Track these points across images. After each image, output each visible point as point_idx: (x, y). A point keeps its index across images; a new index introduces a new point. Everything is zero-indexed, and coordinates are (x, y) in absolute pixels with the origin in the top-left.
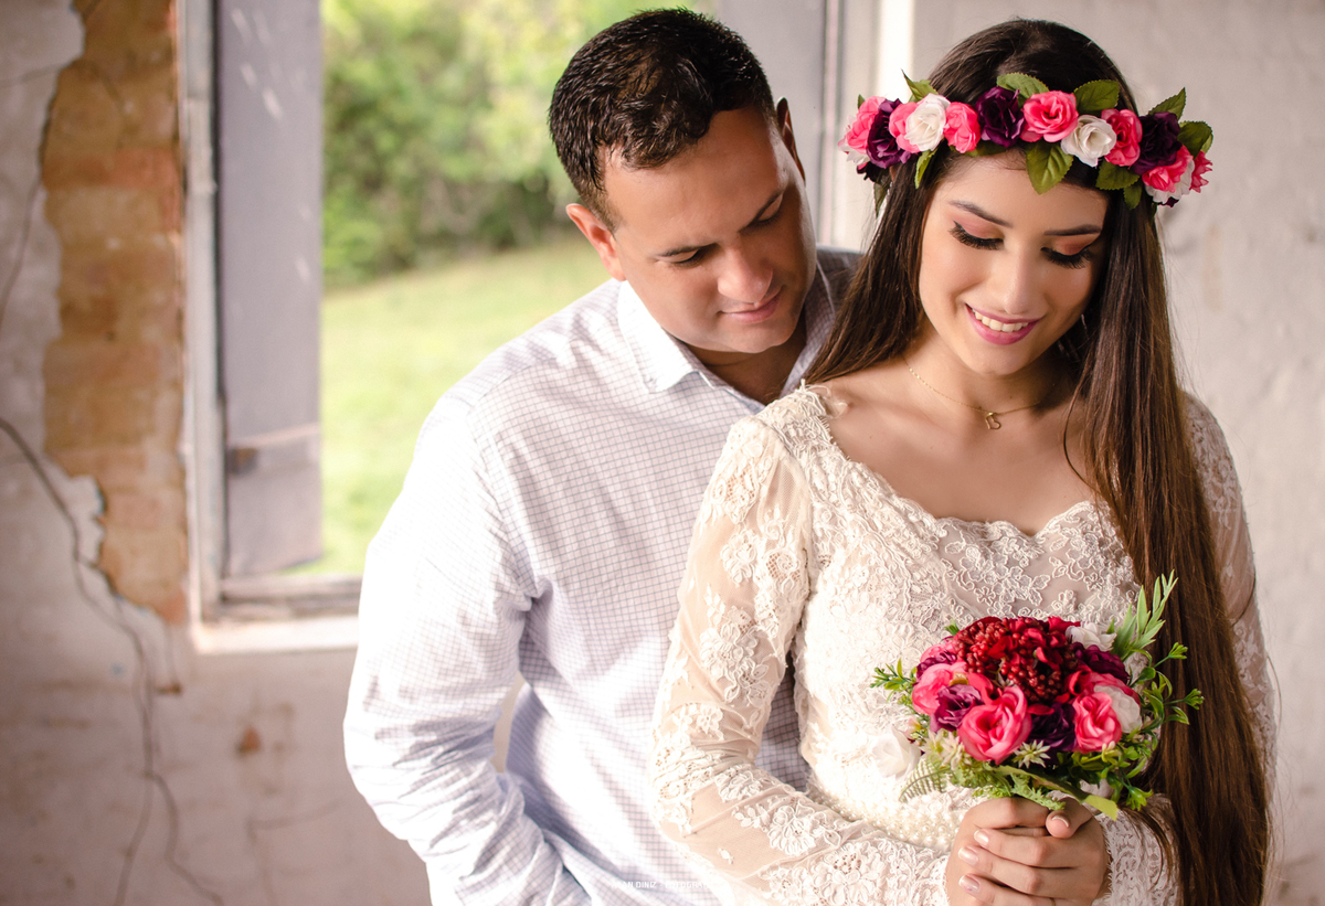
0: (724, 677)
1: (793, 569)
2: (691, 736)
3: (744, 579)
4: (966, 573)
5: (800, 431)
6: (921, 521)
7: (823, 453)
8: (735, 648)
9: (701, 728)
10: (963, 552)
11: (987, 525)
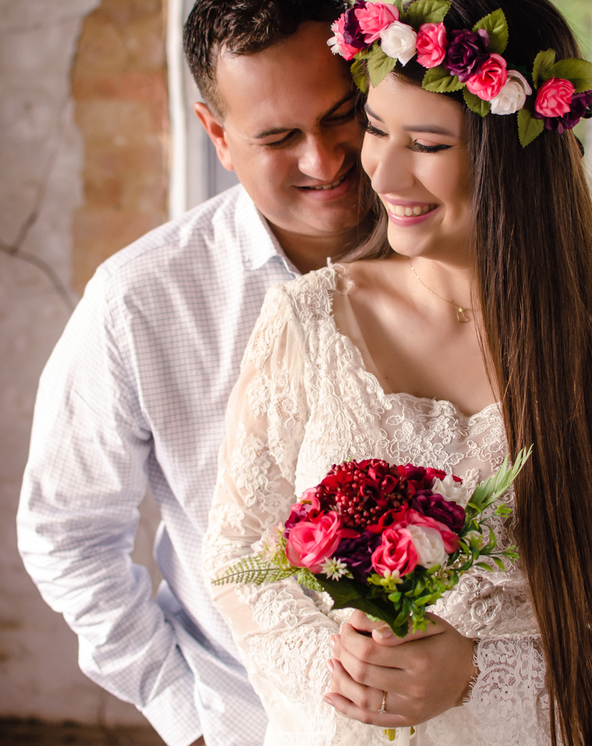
0: (244, 487)
1: (294, 411)
2: (222, 528)
3: (261, 413)
4: (396, 443)
5: (309, 299)
6: (376, 394)
7: (321, 322)
8: (253, 466)
9: (229, 523)
10: (401, 425)
11: (434, 402)
